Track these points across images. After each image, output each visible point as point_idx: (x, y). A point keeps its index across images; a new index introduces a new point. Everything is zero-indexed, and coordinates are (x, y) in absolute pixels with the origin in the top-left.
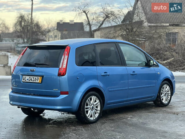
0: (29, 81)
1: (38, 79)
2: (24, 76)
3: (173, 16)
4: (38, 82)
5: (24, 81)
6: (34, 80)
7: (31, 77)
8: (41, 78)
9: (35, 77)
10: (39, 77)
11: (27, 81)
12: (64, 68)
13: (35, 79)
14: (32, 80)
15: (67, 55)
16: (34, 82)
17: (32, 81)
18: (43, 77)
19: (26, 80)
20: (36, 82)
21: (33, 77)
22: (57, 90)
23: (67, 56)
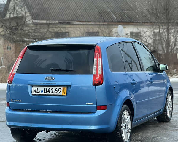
0: (44, 93)
1: (60, 90)
2: (35, 87)
3: (61, 11)
4: (61, 94)
5: (36, 93)
6: (54, 92)
7: (48, 88)
8: (66, 88)
9: (55, 88)
10: (62, 88)
11: (41, 93)
12: (100, 75)
13: (56, 90)
14: (49, 92)
15: (99, 57)
16: (54, 94)
17: (50, 94)
18: (68, 87)
19: (39, 92)
20: (58, 94)
21: (51, 88)
22: (92, 104)
23: (100, 59)
